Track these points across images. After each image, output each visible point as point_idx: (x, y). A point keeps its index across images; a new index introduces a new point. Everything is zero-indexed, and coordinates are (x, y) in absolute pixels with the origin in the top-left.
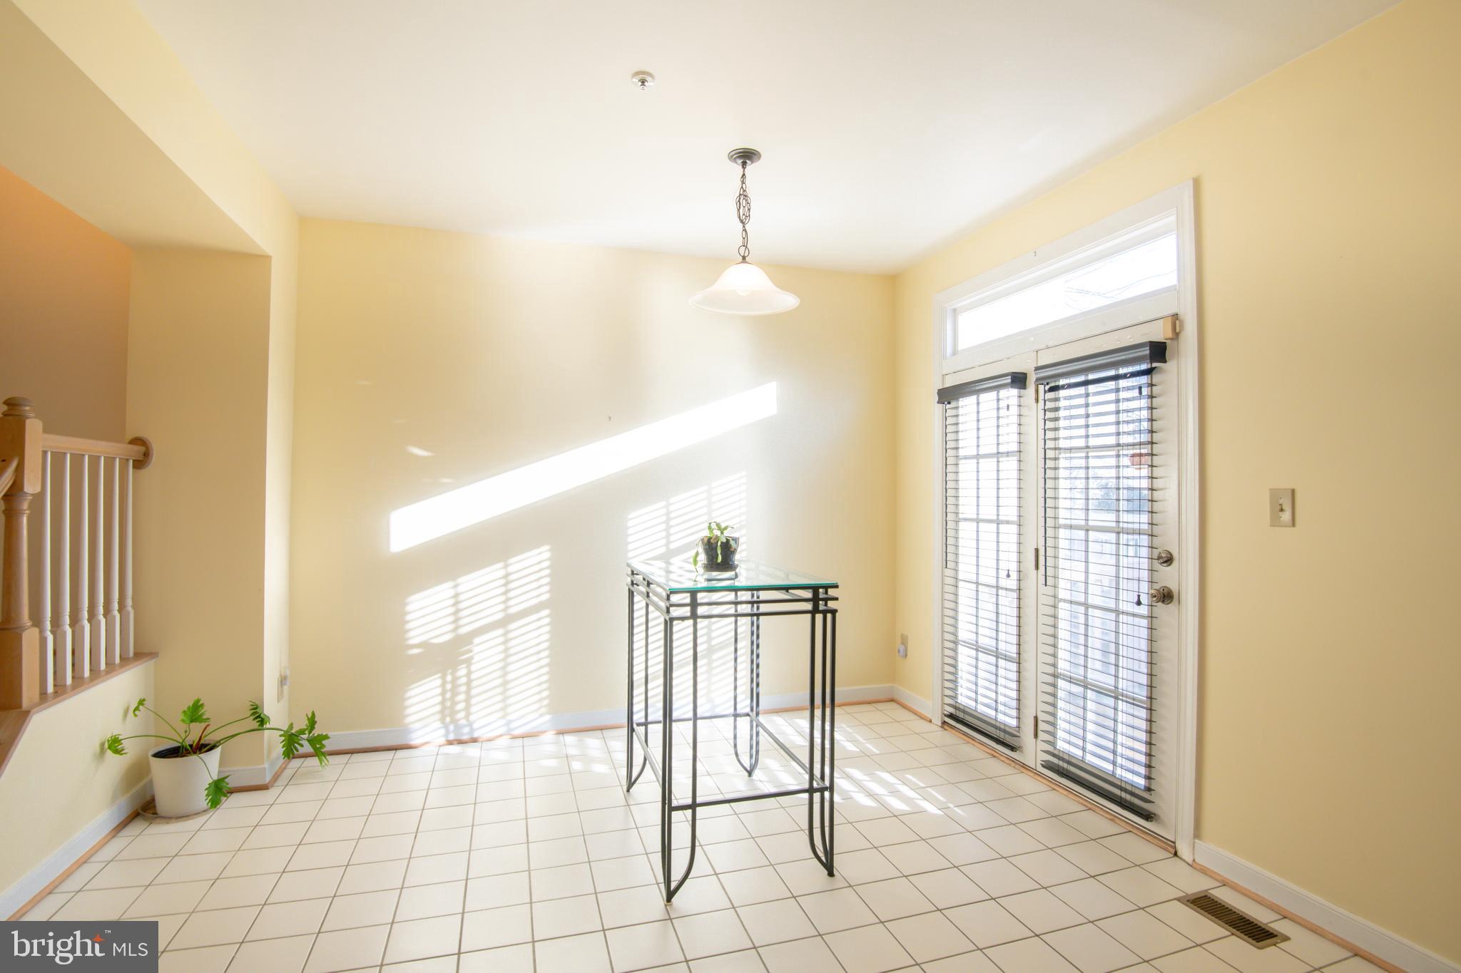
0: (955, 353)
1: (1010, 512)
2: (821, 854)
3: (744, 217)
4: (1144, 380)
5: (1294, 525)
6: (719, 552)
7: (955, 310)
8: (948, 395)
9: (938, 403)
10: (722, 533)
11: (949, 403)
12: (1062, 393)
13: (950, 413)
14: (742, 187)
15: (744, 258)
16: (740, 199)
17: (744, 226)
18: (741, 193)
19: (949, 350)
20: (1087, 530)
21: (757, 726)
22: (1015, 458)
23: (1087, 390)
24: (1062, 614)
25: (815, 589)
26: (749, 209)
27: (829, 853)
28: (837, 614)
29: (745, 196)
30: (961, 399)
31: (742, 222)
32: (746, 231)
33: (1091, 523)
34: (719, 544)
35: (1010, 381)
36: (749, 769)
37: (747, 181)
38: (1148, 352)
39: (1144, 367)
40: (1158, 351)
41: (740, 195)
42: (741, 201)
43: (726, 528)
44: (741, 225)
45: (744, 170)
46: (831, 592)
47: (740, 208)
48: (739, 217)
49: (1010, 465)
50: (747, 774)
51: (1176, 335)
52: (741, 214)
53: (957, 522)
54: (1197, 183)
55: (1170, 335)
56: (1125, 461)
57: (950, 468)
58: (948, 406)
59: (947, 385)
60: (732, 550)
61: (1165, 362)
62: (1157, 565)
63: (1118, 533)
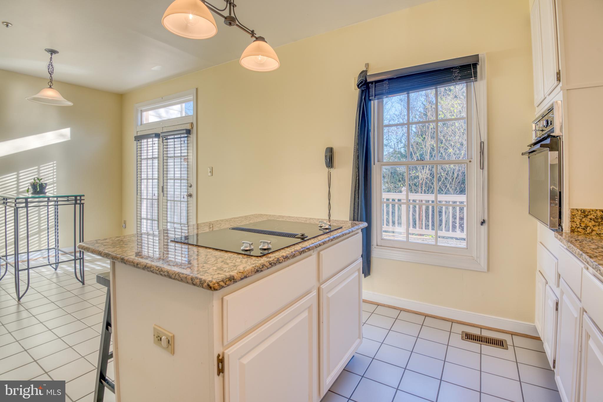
0: (141, 124)
1: (156, 176)
2: (80, 279)
3: (51, 72)
4: (186, 139)
5: (212, 175)
6: (38, 187)
7: (141, 110)
8: (139, 138)
9: (135, 141)
10: (40, 181)
11: (139, 141)
12: (169, 141)
13: (139, 144)
14: (50, 62)
15: (50, 86)
16: (49, 66)
17: (51, 75)
18: (50, 64)
19: (139, 123)
20: (174, 180)
21: (58, 251)
22: (157, 159)
23: (174, 140)
24: (169, 204)
25: (76, 197)
26: (53, 70)
27: (83, 277)
28: (84, 204)
29: (52, 65)
30: (142, 140)
31: (50, 73)
32: (52, 77)
33: (175, 178)
34: (38, 184)
35: (154, 136)
36: (55, 268)
37: (53, 60)
38: (185, 132)
39: (186, 135)
40: (188, 132)
41: (49, 64)
42: (50, 66)
43: (41, 179)
44: (50, 75)
45: (51, 56)
46: (82, 198)
47: (49, 69)
48: (49, 72)
49: (156, 161)
50: (54, 270)
51: (192, 128)
52: (50, 71)
53: (141, 180)
54: (197, 89)
55: (191, 128)
56: (183, 160)
57: (139, 162)
58: (138, 142)
59: (138, 135)
60: (44, 187)
61: (190, 135)
62: (189, 188)
63: (181, 180)
